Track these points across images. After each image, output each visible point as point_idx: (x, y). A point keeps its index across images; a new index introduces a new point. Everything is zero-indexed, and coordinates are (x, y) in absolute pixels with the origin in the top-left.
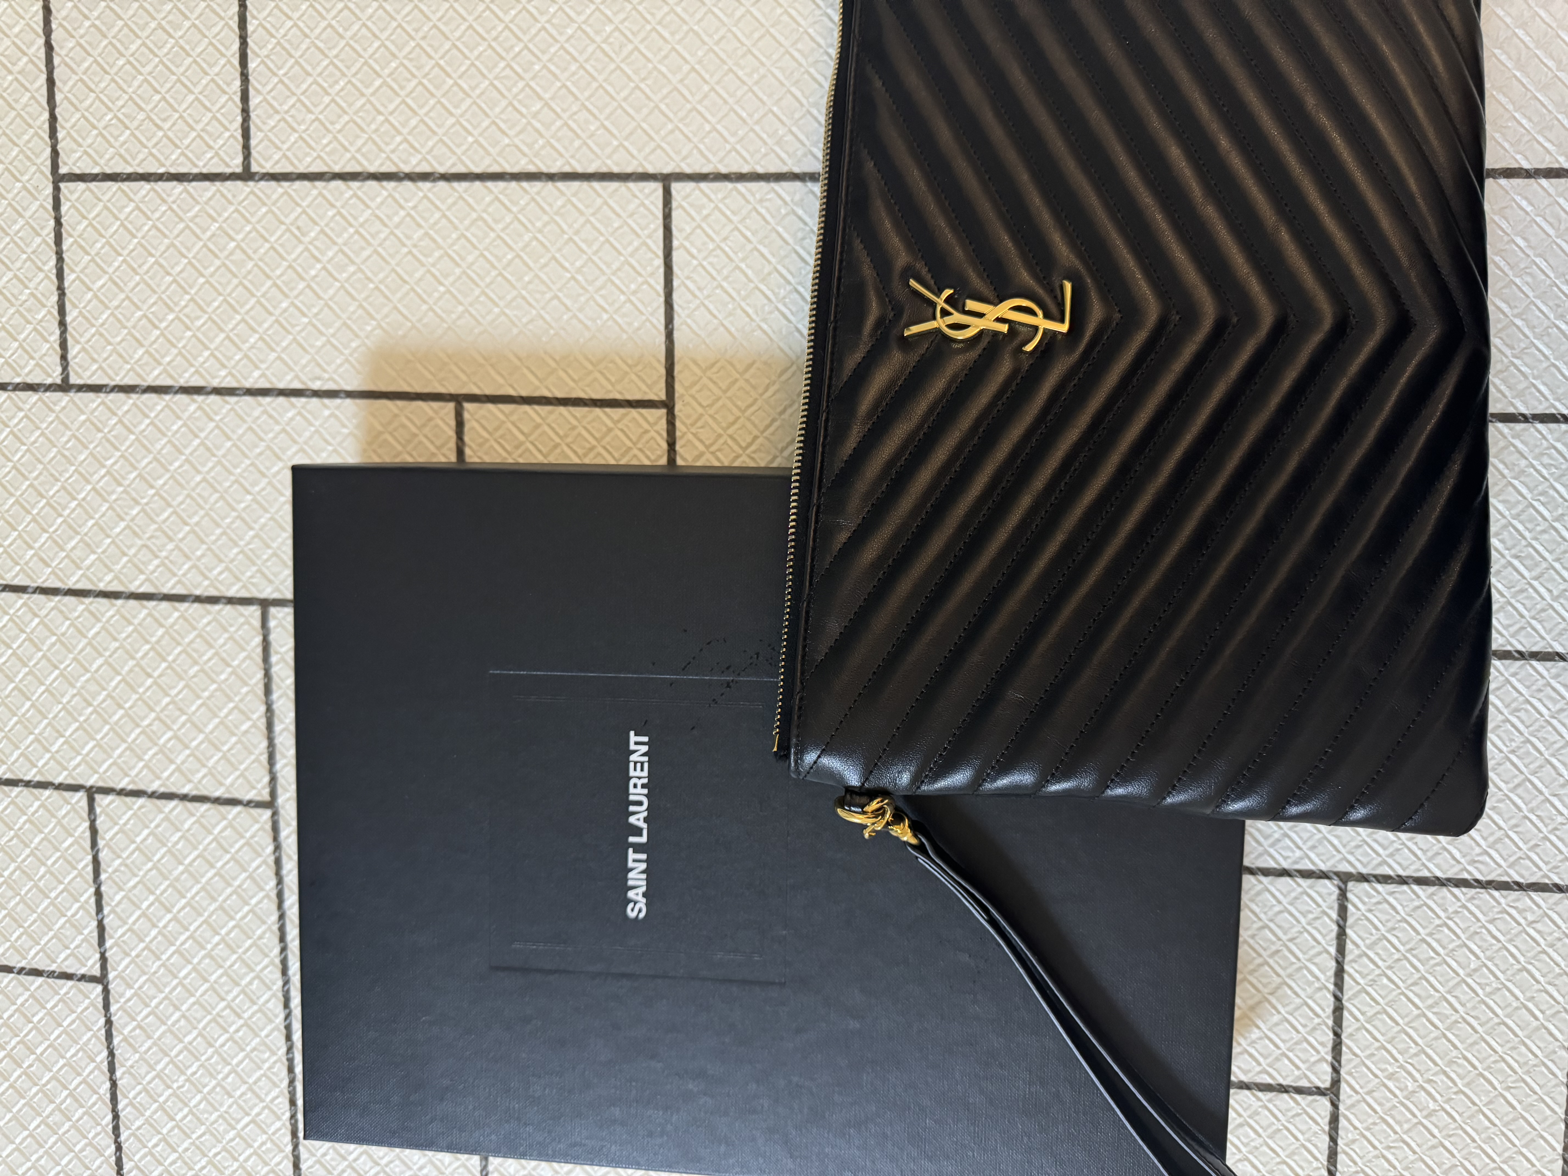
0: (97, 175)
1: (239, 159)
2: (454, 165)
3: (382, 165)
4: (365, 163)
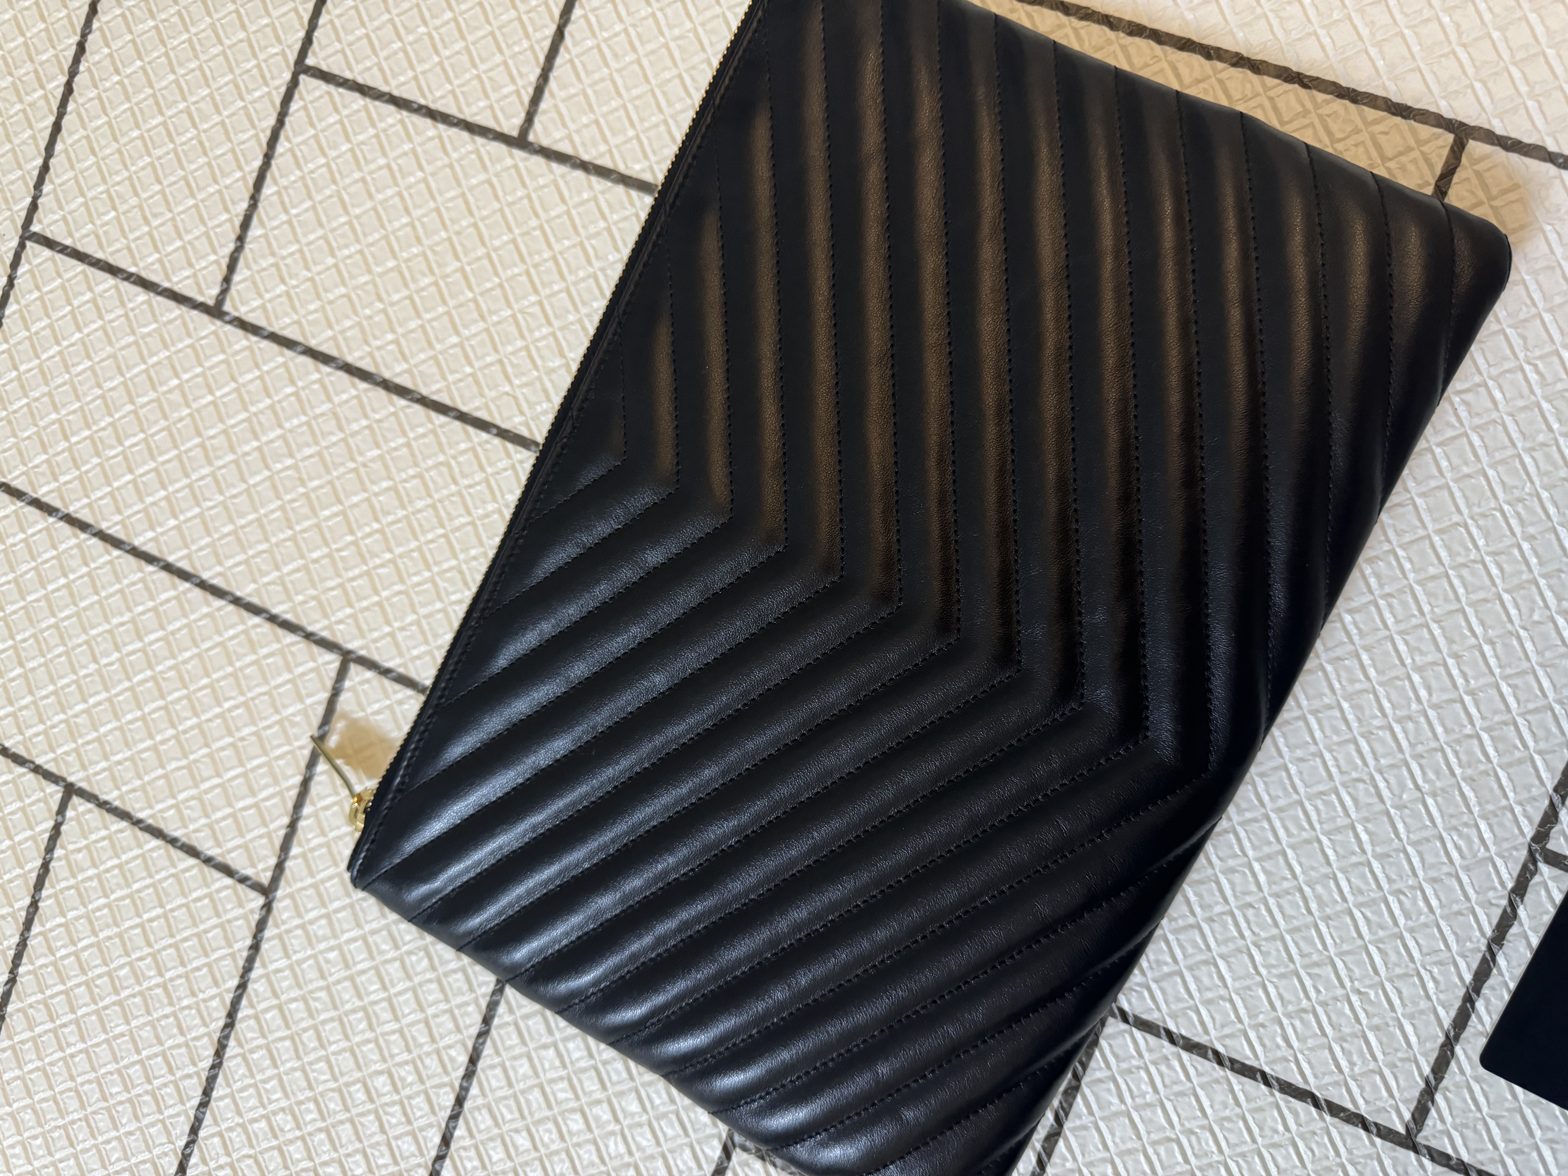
0: (66, 247)
1: (215, 291)
2: (439, 391)
3: (361, 358)
4: (345, 350)
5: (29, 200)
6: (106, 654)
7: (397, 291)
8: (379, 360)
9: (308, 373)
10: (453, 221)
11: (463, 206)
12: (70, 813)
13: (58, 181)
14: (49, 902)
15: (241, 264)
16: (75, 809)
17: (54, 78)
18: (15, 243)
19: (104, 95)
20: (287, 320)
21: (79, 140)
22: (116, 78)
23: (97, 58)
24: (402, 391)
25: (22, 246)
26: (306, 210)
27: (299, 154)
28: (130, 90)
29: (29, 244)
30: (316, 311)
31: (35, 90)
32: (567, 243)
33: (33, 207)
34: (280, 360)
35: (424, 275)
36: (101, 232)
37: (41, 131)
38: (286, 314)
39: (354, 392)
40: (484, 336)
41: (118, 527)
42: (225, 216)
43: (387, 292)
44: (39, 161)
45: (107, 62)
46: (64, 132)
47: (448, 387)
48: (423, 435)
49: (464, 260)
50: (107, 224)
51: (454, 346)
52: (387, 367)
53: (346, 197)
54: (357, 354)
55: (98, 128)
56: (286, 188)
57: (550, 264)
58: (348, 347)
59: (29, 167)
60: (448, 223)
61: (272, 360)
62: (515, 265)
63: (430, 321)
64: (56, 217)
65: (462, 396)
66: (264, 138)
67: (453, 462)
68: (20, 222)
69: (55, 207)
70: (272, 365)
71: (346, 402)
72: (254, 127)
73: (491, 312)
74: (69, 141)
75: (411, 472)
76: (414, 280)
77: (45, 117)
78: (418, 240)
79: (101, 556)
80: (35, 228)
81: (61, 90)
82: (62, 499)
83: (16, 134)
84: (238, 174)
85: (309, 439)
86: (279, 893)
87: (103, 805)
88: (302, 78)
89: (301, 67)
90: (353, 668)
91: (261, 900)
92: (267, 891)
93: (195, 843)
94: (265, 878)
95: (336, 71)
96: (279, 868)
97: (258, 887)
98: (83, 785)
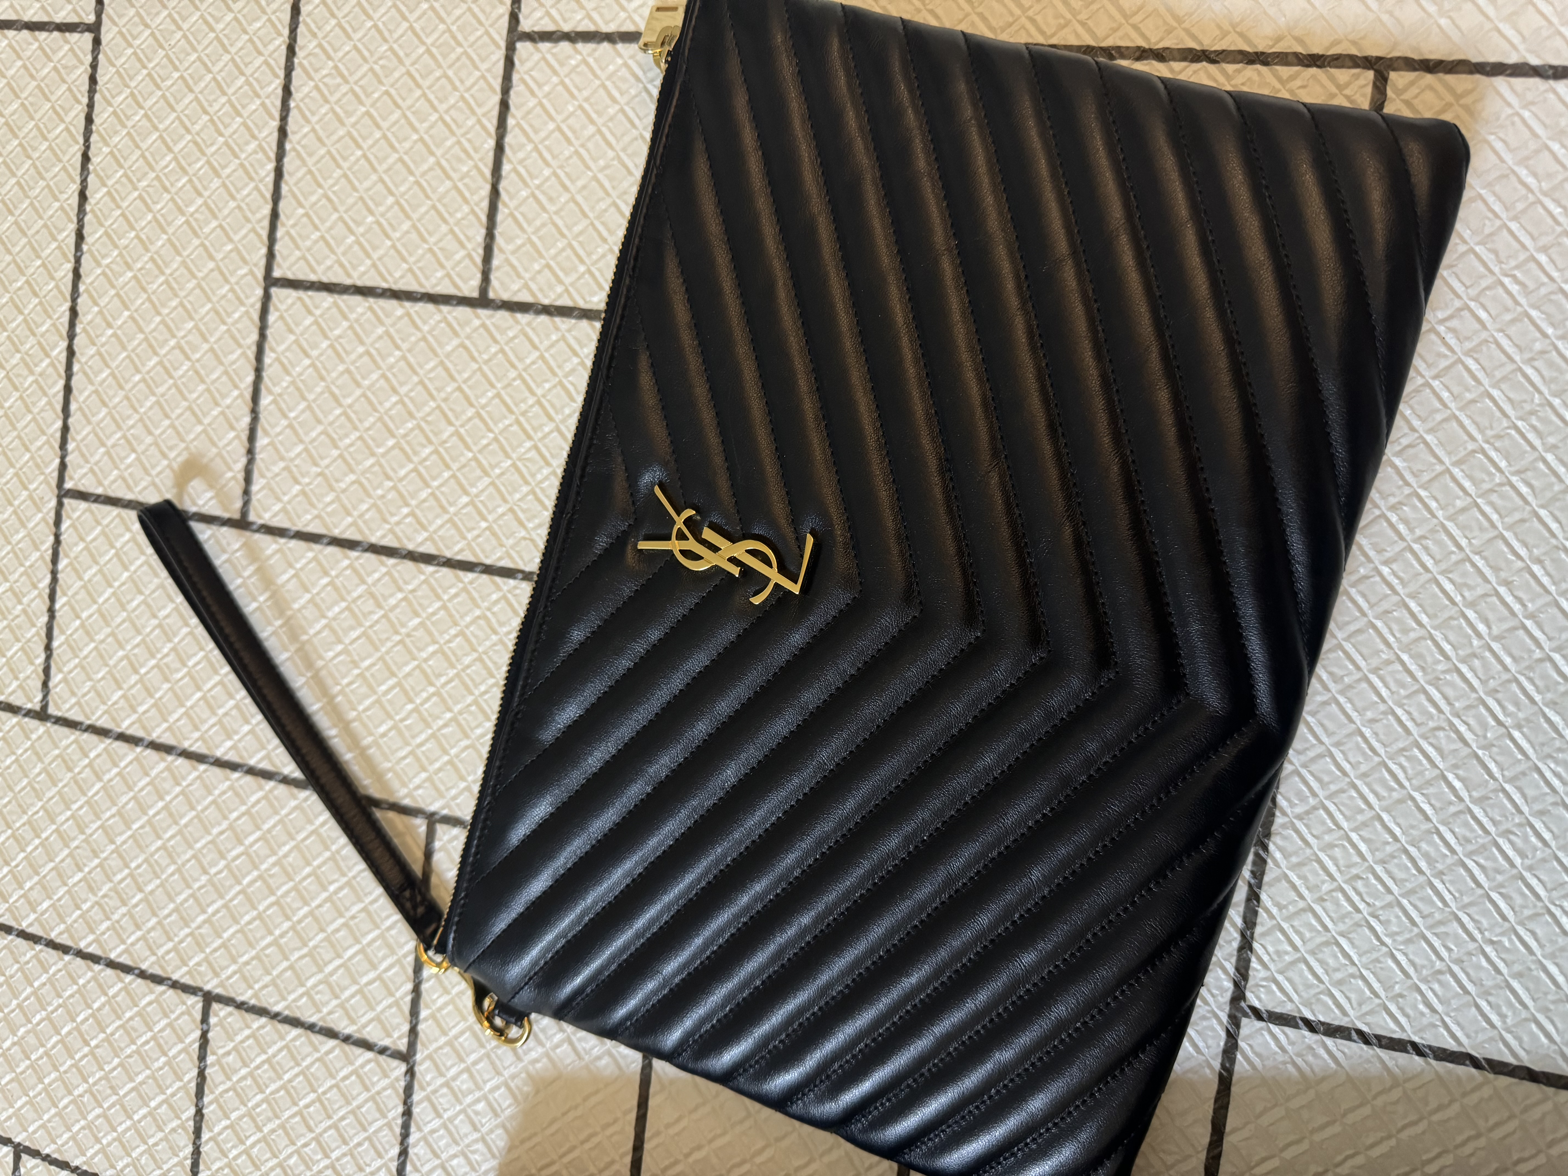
0: (99, 496)
1: (238, 504)
2: (461, 551)
3: (384, 536)
4: (367, 532)
5: (57, 461)
6: (213, 864)
7: (402, 466)
8: (400, 534)
9: (338, 562)
10: (439, 390)
11: (444, 374)
12: (213, 1020)
13: (79, 438)
14: (212, 1107)
15: (256, 475)
16: (217, 1015)
17: (56, 346)
18: (53, 503)
19: (103, 350)
20: (309, 517)
21: (89, 396)
22: (110, 332)
23: (89, 317)
24: (427, 559)
25: (60, 505)
26: (303, 411)
27: (285, 361)
28: (125, 340)
29: (66, 501)
30: (332, 502)
31: (42, 361)
32: (547, 386)
33: (63, 467)
34: (310, 555)
35: (424, 446)
36: (126, 474)
37: (55, 395)
38: (306, 512)
39: (384, 570)
40: (491, 489)
41: (199, 743)
42: (232, 434)
43: (393, 470)
44: (59, 424)
45: (99, 320)
46: (75, 392)
47: (469, 544)
48: (456, 595)
49: (457, 423)
50: (129, 466)
51: (467, 505)
52: (409, 540)
53: (336, 391)
54: (379, 534)
55: (104, 381)
56: (280, 395)
57: (536, 409)
58: (370, 529)
59: (51, 431)
60: (435, 393)
61: (302, 557)
62: (505, 417)
63: (438, 488)
64: (84, 470)
65: (483, 551)
66: (251, 353)
67: (489, 614)
68: (54, 483)
69: (82, 462)
70: (304, 561)
71: (379, 580)
72: (240, 345)
73: (493, 467)
74: (81, 399)
75: (453, 632)
76: (416, 453)
77: (55, 383)
78: (411, 415)
79: (189, 774)
80: (68, 485)
81: (64, 355)
82: (144, 728)
83: (34, 404)
84: (236, 393)
85: (352, 622)
86: (419, 1057)
87: (241, 1006)
88: (274, 291)
89: (270, 281)
90: (440, 828)
91: (403, 1067)
92: (407, 1057)
93: (331, 1025)
94: (402, 1045)
95: (301, 277)
96: (413, 1032)
97: (397, 1055)
98: (219, 991)
